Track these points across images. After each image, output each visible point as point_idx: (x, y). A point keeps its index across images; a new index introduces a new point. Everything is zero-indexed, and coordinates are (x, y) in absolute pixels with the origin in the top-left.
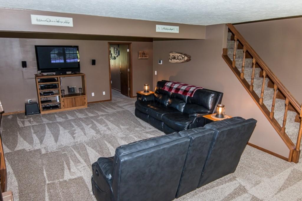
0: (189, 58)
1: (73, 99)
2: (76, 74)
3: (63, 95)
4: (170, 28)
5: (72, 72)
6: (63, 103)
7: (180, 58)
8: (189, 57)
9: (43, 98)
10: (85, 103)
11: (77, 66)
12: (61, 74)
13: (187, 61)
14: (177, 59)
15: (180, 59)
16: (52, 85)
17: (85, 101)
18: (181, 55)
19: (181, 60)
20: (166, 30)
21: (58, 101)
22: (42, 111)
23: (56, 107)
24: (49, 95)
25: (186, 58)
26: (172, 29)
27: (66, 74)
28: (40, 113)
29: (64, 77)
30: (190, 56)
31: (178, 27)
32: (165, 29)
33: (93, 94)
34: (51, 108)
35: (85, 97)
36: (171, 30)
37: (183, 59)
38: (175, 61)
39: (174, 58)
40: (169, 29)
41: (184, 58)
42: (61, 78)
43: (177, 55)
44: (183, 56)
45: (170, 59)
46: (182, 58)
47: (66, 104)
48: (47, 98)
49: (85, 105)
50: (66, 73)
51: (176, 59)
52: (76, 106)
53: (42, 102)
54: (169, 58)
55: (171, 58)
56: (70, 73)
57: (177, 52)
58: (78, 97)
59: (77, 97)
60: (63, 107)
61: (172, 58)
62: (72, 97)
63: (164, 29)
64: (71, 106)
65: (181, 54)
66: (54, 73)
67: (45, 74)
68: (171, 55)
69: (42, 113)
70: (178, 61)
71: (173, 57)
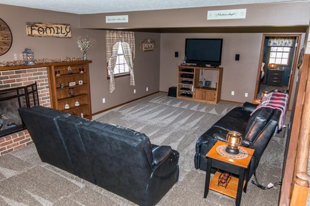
1: (204, 92)
2: (215, 67)
3: (201, 86)
4: (229, 14)
5: (211, 66)
6: (195, 93)
9: (185, 85)
10: (215, 99)
11: (218, 60)
12: (201, 66)
16: (189, 74)
17: (215, 98)
20: (223, 16)
21: (192, 91)
22: (179, 96)
23: (190, 96)
24: (186, 83)
26: (233, 14)
27: (205, 67)
28: (176, 97)
29: (207, 69)
31: (244, 11)
32: (221, 15)
33: (233, 93)
34: (186, 96)
35: (215, 93)
36: (230, 15)
40: (226, 15)
42: (203, 70)
47: (197, 95)
48: (189, 87)
49: (214, 101)
50: (205, 65)
52: (206, 100)
53: (183, 89)
56: (209, 66)
58: (209, 91)
59: (207, 91)
60: (194, 97)
62: (203, 90)
63: (218, 16)
64: (201, 98)
66: (196, 64)
67: (188, 64)
69: (178, 97)
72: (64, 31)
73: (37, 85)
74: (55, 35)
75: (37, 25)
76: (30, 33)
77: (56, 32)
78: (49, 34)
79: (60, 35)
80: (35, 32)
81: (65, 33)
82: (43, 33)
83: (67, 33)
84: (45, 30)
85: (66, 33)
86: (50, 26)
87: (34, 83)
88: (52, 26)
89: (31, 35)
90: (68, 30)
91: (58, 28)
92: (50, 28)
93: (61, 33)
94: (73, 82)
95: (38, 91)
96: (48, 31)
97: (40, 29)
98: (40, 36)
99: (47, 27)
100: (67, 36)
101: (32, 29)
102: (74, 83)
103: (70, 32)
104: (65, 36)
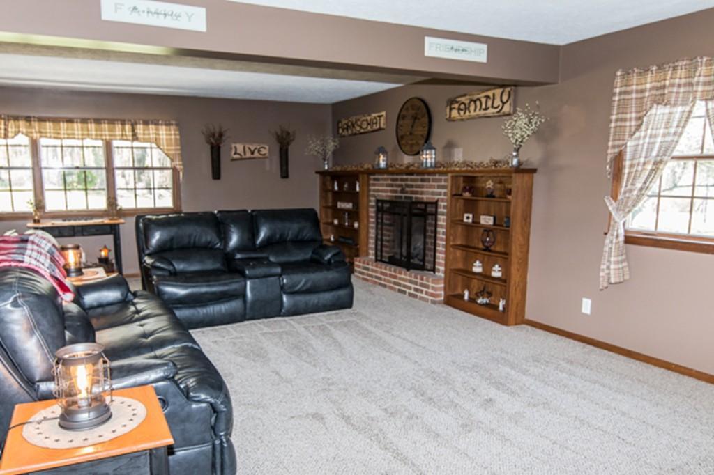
72: (497, 102)
73: (439, 206)
74: (482, 112)
75: (459, 99)
76: (448, 116)
77: (484, 106)
78: (473, 113)
79: (491, 111)
80: (455, 113)
81: (499, 106)
82: (465, 113)
83: (504, 103)
84: (467, 106)
85: (501, 105)
86: (475, 97)
87: (434, 201)
88: (478, 96)
89: (450, 120)
90: (505, 99)
91: (488, 97)
92: (475, 101)
93: (492, 107)
94: (488, 217)
95: (439, 217)
96: (472, 108)
97: (462, 106)
98: (462, 120)
99: (471, 100)
100: (502, 111)
101: (451, 109)
102: (489, 219)
103: (508, 103)
104: (499, 112)
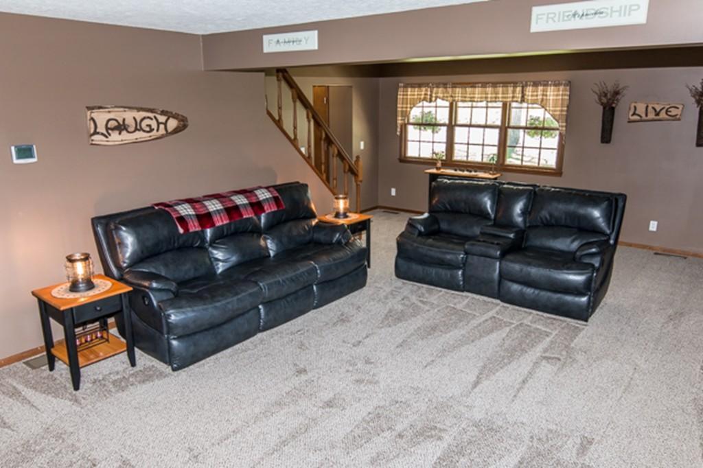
0: (182, 123)
7: (149, 126)
8: (183, 121)
13: (176, 131)
14: (136, 129)
15: (148, 129)
18: (151, 115)
19: (152, 130)
25: (173, 124)
30: (183, 117)
37: (162, 126)
38: (126, 137)
39: (121, 127)
41: (165, 124)
43: (129, 116)
44: (162, 119)
45: (96, 133)
46: (159, 124)
51: (131, 129)
54: (92, 131)
55: (102, 129)
57: (130, 108)
61: (107, 129)
65: (152, 111)
68: (101, 117)
70: (139, 135)
71: (112, 124)
